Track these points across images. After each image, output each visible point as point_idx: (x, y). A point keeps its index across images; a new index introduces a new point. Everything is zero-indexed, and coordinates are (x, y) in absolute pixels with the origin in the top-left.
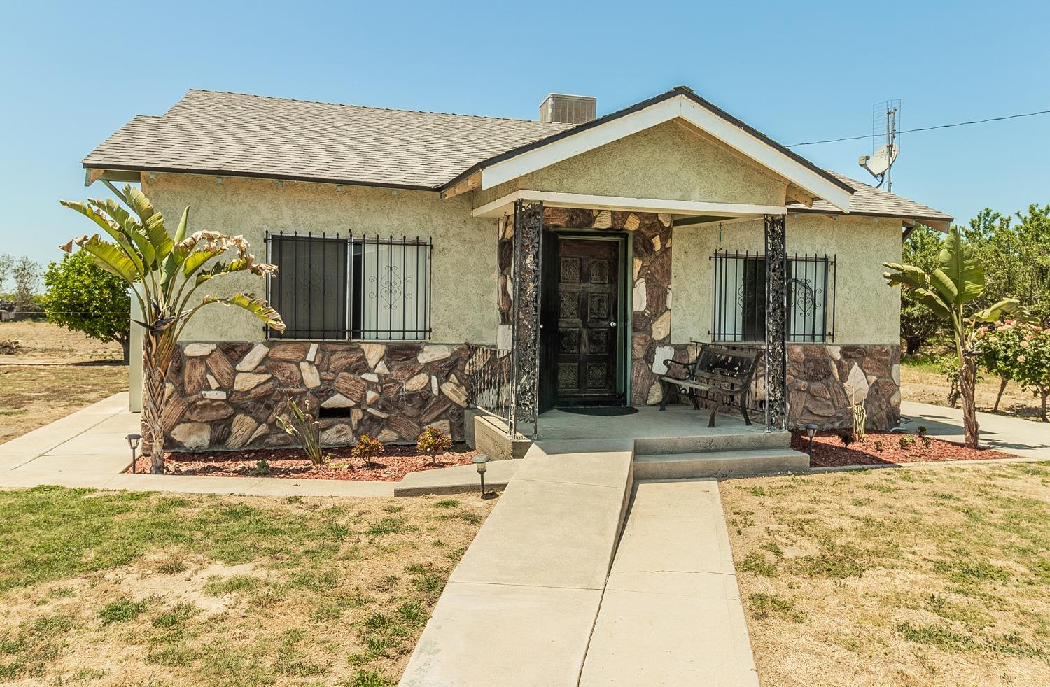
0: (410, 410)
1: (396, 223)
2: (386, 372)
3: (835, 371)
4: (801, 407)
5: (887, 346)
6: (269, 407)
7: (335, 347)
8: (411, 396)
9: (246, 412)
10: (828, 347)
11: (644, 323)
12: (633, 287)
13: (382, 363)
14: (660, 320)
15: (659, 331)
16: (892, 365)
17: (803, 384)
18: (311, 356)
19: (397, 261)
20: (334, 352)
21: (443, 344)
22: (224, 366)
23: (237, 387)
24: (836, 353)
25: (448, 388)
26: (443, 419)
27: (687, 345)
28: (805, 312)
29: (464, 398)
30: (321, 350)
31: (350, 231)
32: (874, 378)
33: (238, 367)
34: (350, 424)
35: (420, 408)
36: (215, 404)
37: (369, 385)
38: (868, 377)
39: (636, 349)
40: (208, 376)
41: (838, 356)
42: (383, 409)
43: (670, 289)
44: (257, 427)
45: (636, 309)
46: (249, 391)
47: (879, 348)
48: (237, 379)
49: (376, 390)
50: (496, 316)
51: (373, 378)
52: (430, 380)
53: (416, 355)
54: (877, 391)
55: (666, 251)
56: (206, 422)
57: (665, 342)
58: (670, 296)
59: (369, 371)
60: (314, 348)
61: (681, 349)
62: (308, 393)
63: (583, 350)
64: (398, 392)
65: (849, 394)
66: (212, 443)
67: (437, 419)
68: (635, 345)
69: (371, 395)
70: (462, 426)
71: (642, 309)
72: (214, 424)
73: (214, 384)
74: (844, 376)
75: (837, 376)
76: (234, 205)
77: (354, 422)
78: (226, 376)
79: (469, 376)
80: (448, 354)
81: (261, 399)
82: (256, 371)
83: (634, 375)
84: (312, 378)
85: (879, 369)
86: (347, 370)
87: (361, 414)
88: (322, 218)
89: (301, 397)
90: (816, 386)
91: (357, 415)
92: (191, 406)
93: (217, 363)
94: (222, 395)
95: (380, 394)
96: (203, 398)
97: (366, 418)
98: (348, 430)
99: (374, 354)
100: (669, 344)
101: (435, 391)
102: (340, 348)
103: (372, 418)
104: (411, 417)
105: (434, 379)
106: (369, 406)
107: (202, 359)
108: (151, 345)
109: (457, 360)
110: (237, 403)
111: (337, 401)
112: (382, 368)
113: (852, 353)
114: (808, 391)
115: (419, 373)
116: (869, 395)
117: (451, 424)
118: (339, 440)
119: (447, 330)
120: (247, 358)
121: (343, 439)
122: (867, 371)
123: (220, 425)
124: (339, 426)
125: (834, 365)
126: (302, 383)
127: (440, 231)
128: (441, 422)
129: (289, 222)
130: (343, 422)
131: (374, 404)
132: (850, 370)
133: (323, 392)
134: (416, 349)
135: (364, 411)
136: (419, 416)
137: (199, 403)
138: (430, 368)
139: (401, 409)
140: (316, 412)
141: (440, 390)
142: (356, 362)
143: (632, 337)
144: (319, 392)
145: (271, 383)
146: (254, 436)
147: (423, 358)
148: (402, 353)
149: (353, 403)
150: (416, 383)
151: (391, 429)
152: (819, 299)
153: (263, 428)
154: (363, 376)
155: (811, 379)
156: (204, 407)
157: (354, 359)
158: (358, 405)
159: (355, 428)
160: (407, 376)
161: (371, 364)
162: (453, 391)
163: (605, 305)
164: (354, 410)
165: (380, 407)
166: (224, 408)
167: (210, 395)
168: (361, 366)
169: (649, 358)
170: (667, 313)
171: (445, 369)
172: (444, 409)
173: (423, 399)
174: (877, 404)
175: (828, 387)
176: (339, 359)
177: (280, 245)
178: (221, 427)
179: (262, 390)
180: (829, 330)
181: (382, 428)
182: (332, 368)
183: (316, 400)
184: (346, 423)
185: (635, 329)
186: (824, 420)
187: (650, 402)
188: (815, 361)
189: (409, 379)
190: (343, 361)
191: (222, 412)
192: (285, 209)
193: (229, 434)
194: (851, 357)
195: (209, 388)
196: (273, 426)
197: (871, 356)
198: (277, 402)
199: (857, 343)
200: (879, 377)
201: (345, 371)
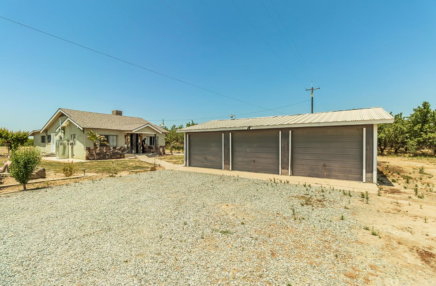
1: (114, 133)
8: (116, 152)
10: (158, 146)
18: (105, 148)
19: (114, 138)
20: (107, 148)
21: (119, 147)
25: (120, 152)
29: (122, 153)
31: (109, 134)
32: (163, 149)
37: (111, 152)
47: (163, 146)
50: (124, 143)
55: (142, 136)
64: (114, 152)
65: (160, 151)
69: (111, 153)
73: (94, 152)
74: (160, 149)
76: (96, 131)
79: (122, 150)
81: (99, 154)
82: (98, 150)
84: (105, 151)
86: (109, 150)
89: (104, 153)
91: (110, 155)
92: (91, 155)
93: (94, 149)
99: (112, 148)
101: (118, 152)
107: (92, 149)
109: (121, 148)
111: (108, 153)
112: (112, 150)
113: (161, 147)
117: (120, 155)
119: (119, 145)
121: (108, 157)
127: (118, 134)
131: (112, 154)
133: (106, 153)
134: (116, 147)
136: (117, 155)
138: (118, 149)
139: (115, 154)
140: (105, 155)
145: (100, 152)
147: (117, 148)
148: (115, 148)
150: (116, 151)
151: (114, 156)
153: (99, 157)
168: (110, 149)
171: (119, 150)
174: (163, 152)
180: (158, 144)
181: (112, 156)
182: (107, 150)
196: (101, 157)
198: (101, 154)
199: (161, 145)
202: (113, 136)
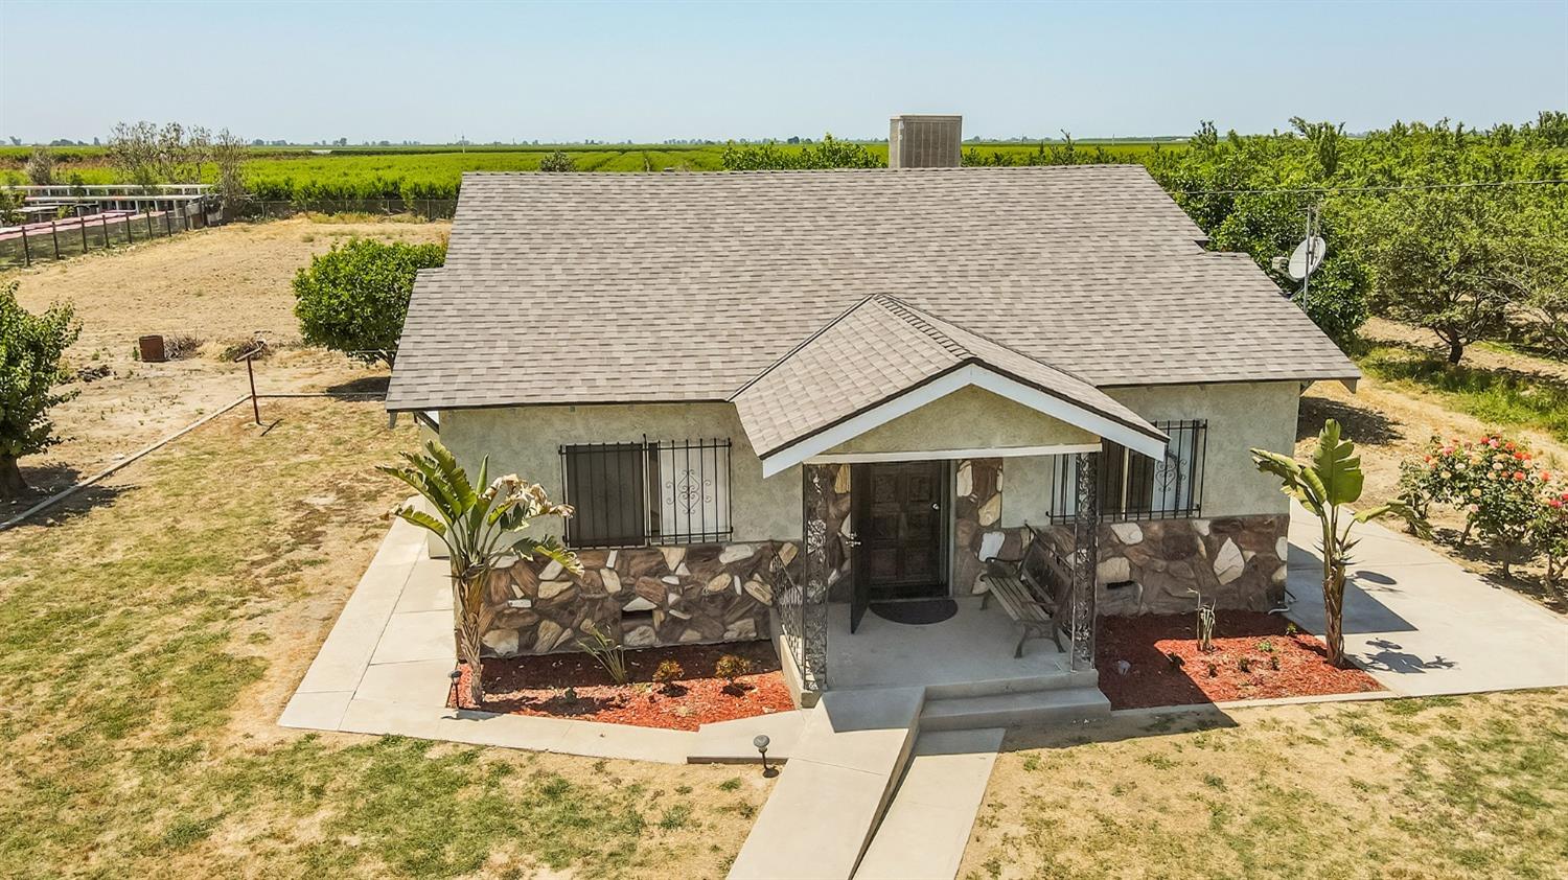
0: (712, 610)
1: (692, 423)
2: (688, 574)
3: (1203, 548)
4: (1157, 589)
5: (1271, 516)
6: (572, 613)
7: (633, 553)
8: (714, 596)
9: (550, 617)
10: (1194, 522)
11: (969, 508)
12: (958, 471)
13: (683, 565)
14: (988, 505)
15: (987, 516)
16: (1277, 538)
17: (1161, 564)
18: (610, 564)
19: (695, 464)
20: (633, 558)
21: (745, 543)
22: (527, 576)
23: (541, 595)
24: (1204, 528)
25: (751, 588)
26: (748, 617)
27: (1020, 528)
28: (1165, 487)
29: (768, 597)
30: (620, 556)
31: (644, 435)
32: (1251, 554)
33: (541, 577)
34: (652, 625)
35: (724, 608)
36: (521, 612)
37: (671, 588)
38: (1245, 552)
39: (959, 536)
40: (513, 586)
41: (1206, 531)
42: (686, 611)
43: (1002, 470)
44: (563, 632)
45: (960, 493)
46: (552, 599)
47: (1260, 519)
48: (540, 587)
49: (678, 593)
51: (674, 581)
52: (733, 580)
53: (717, 556)
54: (1255, 567)
56: (515, 629)
57: (995, 527)
58: (1001, 478)
59: (669, 573)
60: (613, 555)
61: (1012, 535)
62: (610, 598)
63: (901, 534)
64: (700, 592)
65: (1218, 572)
66: (520, 647)
67: (741, 618)
68: (959, 533)
69: (672, 598)
70: (767, 623)
71: (967, 494)
72: (521, 631)
73: (519, 594)
74: (1213, 554)
75: (1204, 553)
76: (528, 420)
77: (657, 624)
78: (530, 585)
79: (774, 574)
80: (751, 554)
81: (564, 606)
82: (557, 579)
83: (955, 562)
84: (613, 584)
85: (1259, 543)
86: (648, 573)
87: (662, 615)
88: (615, 425)
89: (603, 602)
90: (1175, 566)
91: (659, 617)
92: (500, 615)
93: (521, 573)
94: (527, 604)
95: (682, 596)
96: (510, 607)
97: (668, 619)
98: (651, 632)
99: (674, 556)
100: (1000, 529)
101: (739, 591)
102: (639, 553)
103: (675, 620)
104: (714, 618)
105: (737, 580)
106: (672, 608)
107: (507, 570)
108: (464, 591)
109: (760, 560)
110: (542, 610)
111: (639, 604)
112: (682, 571)
113: (1225, 527)
114: (1166, 571)
115: (721, 573)
116: (1245, 573)
117: (755, 622)
118: (642, 642)
119: (749, 528)
120: (549, 568)
121: (646, 642)
122: (1243, 546)
123: (527, 631)
124: (642, 629)
125: (1200, 542)
126: (603, 587)
128: (745, 621)
129: (582, 432)
130: (644, 625)
131: (675, 606)
132: (1221, 546)
133: (626, 595)
134: (717, 550)
135: (667, 613)
136: (723, 615)
137: (506, 612)
138: (734, 568)
139: (704, 610)
140: (619, 616)
141: (743, 590)
142: (657, 565)
143: (956, 525)
144: (620, 596)
145: (573, 590)
146: (560, 641)
147: (725, 559)
148: (703, 553)
149: (655, 606)
150: (719, 583)
151: (693, 629)
152: (1185, 470)
153: (568, 633)
154: (663, 580)
155: (1172, 557)
156: (511, 615)
157: (654, 563)
158: (660, 607)
159: (657, 629)
160: (709, 577)
161: (672, 567)
162: (757, 590)
163: (927, 486)
164: (656, 613)
165: (682, 609)
166: (530, 615)
167: (516, 604)
168: (662, 569)
169: (976, 544)
170: (998, 496)
171: (745, 569)
172: (748, 607)
173: (726, 598)
174: (1254, 582)
175: (1192, 566)
176: (639, 563)
177: (574, 455)
178: (529, 633)
179: (565, 597)
180: (1196, 501)
181: (685, 629)
182: (632, 573)
183: (618, 604)
184: (649, 625)
185: (958, 516)
186: (1185, 602)
187: (974, 592)
188: (1177, 538)
189: (711, 579)
190: (643, 566)
191: (528, 619)
192: (577, 419)
193: (537, 638)
194: (1222, 532)
195: (514, 597)
196: (577, 631)
197: (1250, 529)
198: (580, 607)
199: (1233, 514)
200: (1257, 552)
201: (646, 575)
202: (694, 453)
